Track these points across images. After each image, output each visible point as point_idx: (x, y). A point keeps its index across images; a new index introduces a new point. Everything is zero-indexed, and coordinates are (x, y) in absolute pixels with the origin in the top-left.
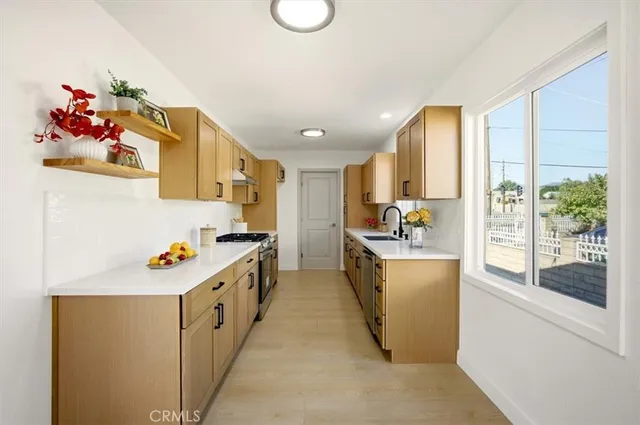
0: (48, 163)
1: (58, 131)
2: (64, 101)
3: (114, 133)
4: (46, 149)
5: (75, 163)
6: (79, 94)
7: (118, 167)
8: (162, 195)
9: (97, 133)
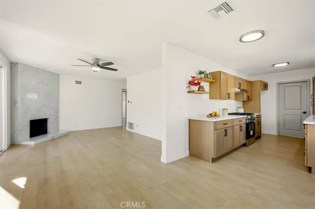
0: (188, 92)
1: (190, 86)
2: (191, 79)
3: (199, 84)
4: (188, 90)
5: (193, 92)
6: (193, 77)
7: (199, 92)
8: (210, 98)
9: (196, 84)
